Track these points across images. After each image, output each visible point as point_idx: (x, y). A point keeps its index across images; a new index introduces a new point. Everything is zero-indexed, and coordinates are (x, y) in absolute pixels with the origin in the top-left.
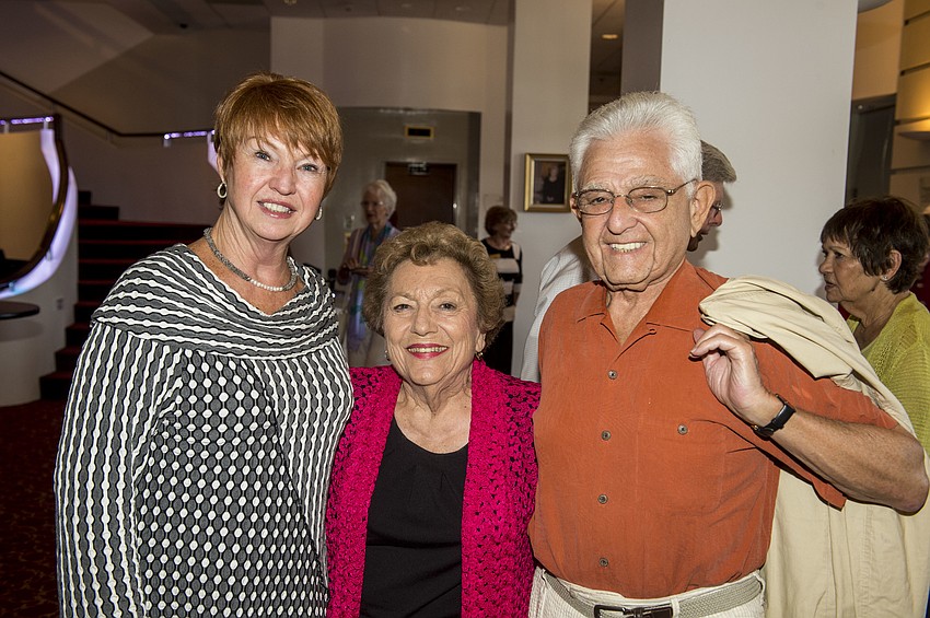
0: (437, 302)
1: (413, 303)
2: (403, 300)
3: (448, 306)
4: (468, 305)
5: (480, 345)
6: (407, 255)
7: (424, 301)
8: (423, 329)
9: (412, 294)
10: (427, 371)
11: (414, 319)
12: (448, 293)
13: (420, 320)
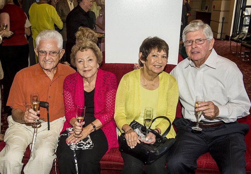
0: (88, 59)
1: (83, 60)
2: (80, 60)
3: (90, 60)
4: (94, 59)
5: (98, 66)
6: (79, 49)
7: (85, 60)
8: (86, 66)
9: (82, 58)
10: (88, 75)
11: (84, 64)
12: (90, 57)
13: (85, 64)
